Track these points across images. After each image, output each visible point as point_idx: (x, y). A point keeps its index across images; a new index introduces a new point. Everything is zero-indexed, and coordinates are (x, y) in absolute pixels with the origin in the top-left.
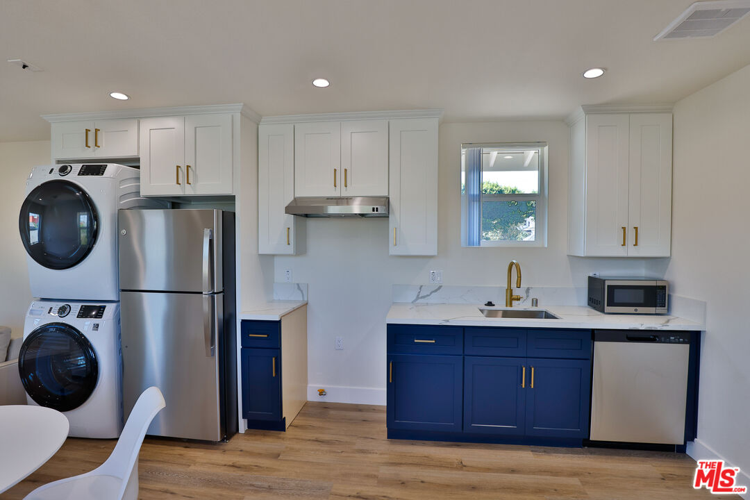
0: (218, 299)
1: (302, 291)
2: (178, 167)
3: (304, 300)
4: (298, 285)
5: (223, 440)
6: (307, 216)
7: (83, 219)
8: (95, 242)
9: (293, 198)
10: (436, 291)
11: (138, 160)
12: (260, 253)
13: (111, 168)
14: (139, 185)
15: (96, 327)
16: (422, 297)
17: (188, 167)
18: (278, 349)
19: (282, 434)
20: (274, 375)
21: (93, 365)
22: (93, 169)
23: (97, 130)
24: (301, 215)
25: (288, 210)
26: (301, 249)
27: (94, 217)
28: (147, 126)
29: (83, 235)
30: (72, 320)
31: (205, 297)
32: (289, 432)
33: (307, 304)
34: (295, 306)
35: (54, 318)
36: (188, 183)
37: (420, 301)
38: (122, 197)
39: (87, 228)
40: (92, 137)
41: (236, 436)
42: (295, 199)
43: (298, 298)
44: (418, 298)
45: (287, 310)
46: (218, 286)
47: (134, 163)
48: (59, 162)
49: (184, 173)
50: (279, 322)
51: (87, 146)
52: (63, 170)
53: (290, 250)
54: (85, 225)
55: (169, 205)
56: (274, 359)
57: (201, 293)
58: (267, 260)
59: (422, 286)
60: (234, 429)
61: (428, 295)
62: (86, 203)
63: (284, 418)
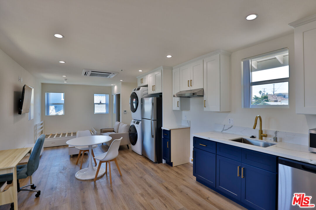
0: (155, 122)
1: (188, 123)
2: (153, 86)
3: (189, 126)
4: (188, 121)
5: (156, 163)
8: (138, 106)
9: (179, 91)
10: (230, 128)
11: (148, 85)
12: (173, 109)
13: (141, 88)
14: (148, 92)
15: (138, 126)
16: (225, 130)
18: (169, 139)
19: (171, 168)
20: (168, 147)
23: (142, 79)
28: (149, 76)
32: (173, 168)
33: (190, 128)
35: (133, 124)
36: (154, 90)
37: (224, 131)
38: (143, 95)
41: (161, 163)
43: (187, 126)
44: (223, 130)
45: (172, 128)
46: (155, 118)
50: (170, 131)
51: (141, 83)
53: (179, 109)
56: (168, 142)
59: (225, 125)
61: (227, 130)
63: (172, 162)
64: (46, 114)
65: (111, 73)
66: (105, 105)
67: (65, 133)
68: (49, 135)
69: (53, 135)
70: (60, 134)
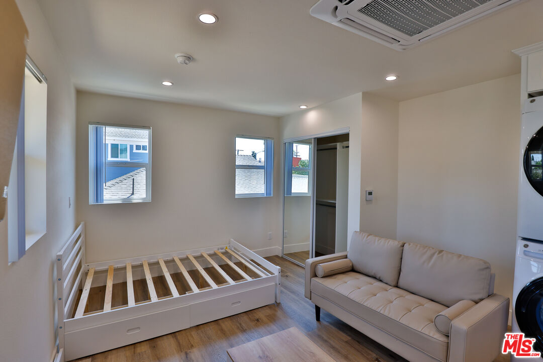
64: (92, 200)
66: (262, 172)
67: (154, 260)
68: (106, 271)
69: (116, 270)
70: (141, 266)
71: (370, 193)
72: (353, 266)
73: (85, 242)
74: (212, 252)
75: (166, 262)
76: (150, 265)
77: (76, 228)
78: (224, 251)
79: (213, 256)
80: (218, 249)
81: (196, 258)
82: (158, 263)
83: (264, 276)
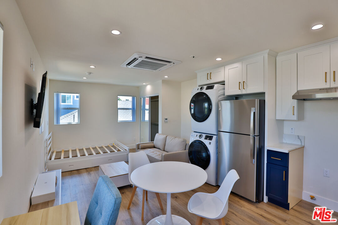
0: (257, 138)
1: (301, 140)
2: (240, 82)
3: (301, 145)
4: (298, 136)
5: (256, 202)
6: (304, 100)
7: (206, 105)
8: (210, 113)
9: (296, 91)
11: (224, 82)
12: (277, 119)
13: (216, 86)
14: (225, 92)
15: (210, 143)
17: (244, 82)
18: (287, 167)
19: (287, 211)
20: (284, 180)
21: (208, 156)
22: (210, 87)
23: (211, 73)
24: (301, 100)
25: (294, 97)
26: (301, 117)
27: (210, 104)
28: (228, 68)
29: (206, 110)
30: (203, 140)
31: (251, 137)
32: (291, 212)
33: (304, 147)
34: (297, 147)
35: (198, 138)
36: (244, 89)
38: (219, 96)
39: (207, 108)
40: (209, 76)
41: (262, 203)
42: (298, 91)
43: (298, 143)
45: (292, 148)
46: (257, 133)
47: (223, 83)
48: (199, 86)
49: (242, 84)
50: (288, 154)
51: (208, 79)
52: (201, 88)
53: (295, 117)
54: (207, 107)
55: (234, 98)
56: (284, 172)
57: (250, 135)
58: (280, 123)
60: (261, 199)
62: (208, 100)
63: (289, 203)
64: (55, 123)
65: (169, 62)
66: (131, 111)
67: (81, 148)
68: (61, 152)
69: (65, 151)
70: (76, 150)
71: (166, 119)
72: (154, 146)
73: (53, 139)
74: (107, 145)
75: (86, 149)
76: (79, 150)
77: (49, 134)
78: (112, 145)
79: (107, 147)
80: (110, 144)
81: (99, 148)
82: (83, 149)
83: (122, 151)
